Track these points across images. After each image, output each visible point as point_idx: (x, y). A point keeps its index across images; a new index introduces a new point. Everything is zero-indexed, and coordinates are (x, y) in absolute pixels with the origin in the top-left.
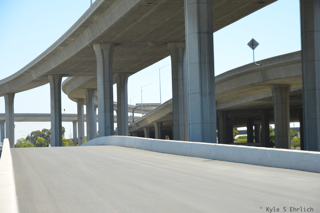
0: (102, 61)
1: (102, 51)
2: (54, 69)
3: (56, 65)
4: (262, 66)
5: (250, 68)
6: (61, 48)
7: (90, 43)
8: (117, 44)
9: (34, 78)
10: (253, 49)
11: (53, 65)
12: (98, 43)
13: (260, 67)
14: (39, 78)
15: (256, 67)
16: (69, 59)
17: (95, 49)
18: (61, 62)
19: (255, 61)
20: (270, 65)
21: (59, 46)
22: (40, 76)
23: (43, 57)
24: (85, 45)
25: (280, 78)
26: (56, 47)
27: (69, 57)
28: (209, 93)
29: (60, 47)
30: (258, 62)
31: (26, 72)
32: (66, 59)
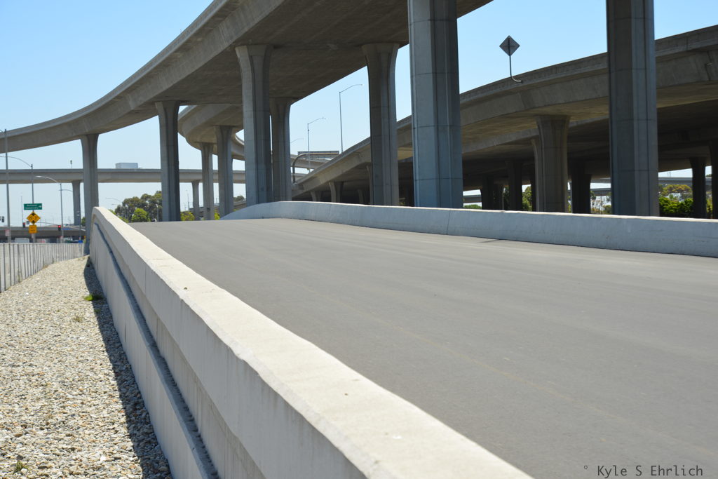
0: (251, 76)
1: (251, 57)
2: (167, 91)
3: (171, 85)
4: (525, 84)
5: (503, 86)
6: (180, 55)
7: (230, 46)
8: (276, 47)
9: (132, 109)
10: (510, 55)
11: (165, 84)
12: (243, 45)
13: (521, 85)
14: (140, 107)
15: (514, 86)
16: (192, 74)
17: (238, 56)
18: (179, 79)
19: (513, 75)
20: (539, 81)
21: (176, 51)
22: (142, 103)
23: (148, 71)
24: (221, 49)
25: (555, 104)
26: (170, 52)
27: (193, 70)
28: (450, 126)
29: (178, 54)
30: (517, 77)
31: (118, 97)
32: (188, 73)
